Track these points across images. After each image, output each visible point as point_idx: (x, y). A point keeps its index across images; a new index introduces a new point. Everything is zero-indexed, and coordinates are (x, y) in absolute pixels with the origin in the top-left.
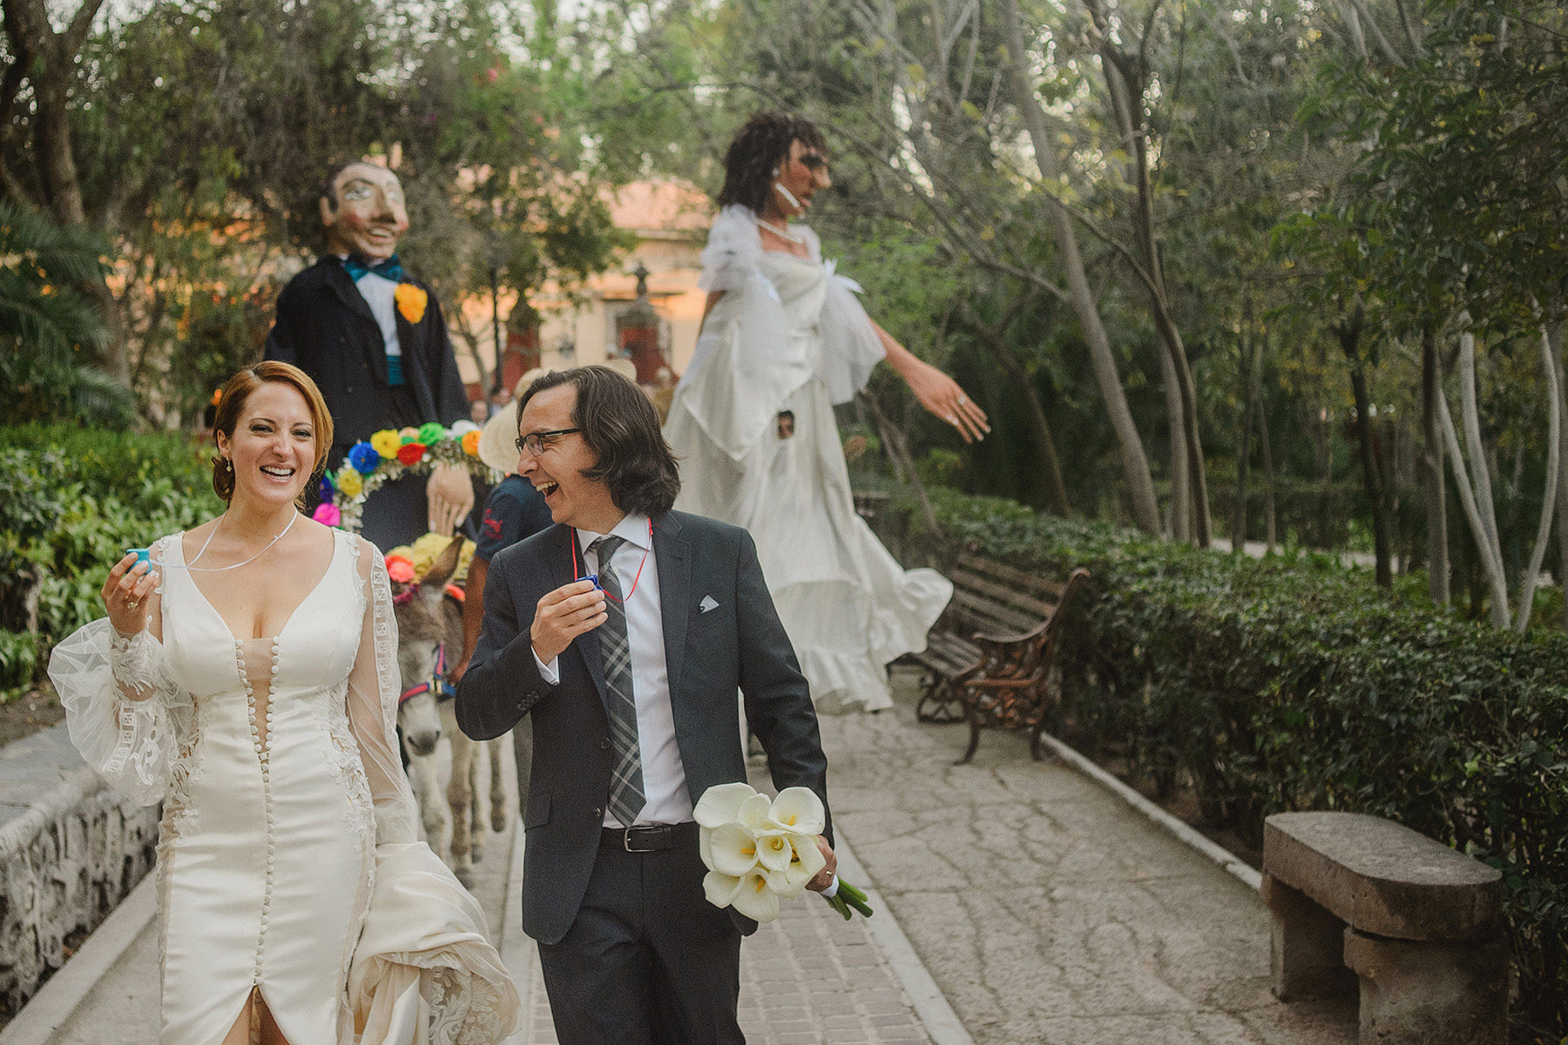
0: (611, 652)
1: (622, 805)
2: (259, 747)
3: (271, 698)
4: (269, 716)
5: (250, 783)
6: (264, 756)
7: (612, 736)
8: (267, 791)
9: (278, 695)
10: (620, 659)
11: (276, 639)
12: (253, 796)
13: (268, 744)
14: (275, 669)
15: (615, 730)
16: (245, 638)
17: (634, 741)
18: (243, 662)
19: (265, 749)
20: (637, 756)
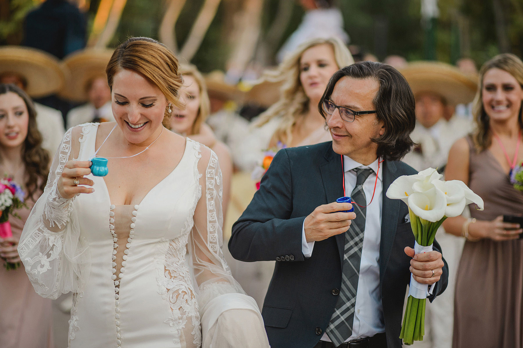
0: (352, 238)
1: (336, 332)
2: (115, 276)
3: (128, 245)
4: (125, 257)
5: (107, 300)
6: (117, 283)
7: (339, 289)
8: (117, 306)
9: (133, 243)
10: (356, 244)
11: (136, 206)
12: (107, 308)
13: (121, 275)
14: (133, 225)
15: (343, 286)
16: (118, 204)
17: (354, 296)
18: (113, 220)
19: (118, 279)
20: (353, 305)
